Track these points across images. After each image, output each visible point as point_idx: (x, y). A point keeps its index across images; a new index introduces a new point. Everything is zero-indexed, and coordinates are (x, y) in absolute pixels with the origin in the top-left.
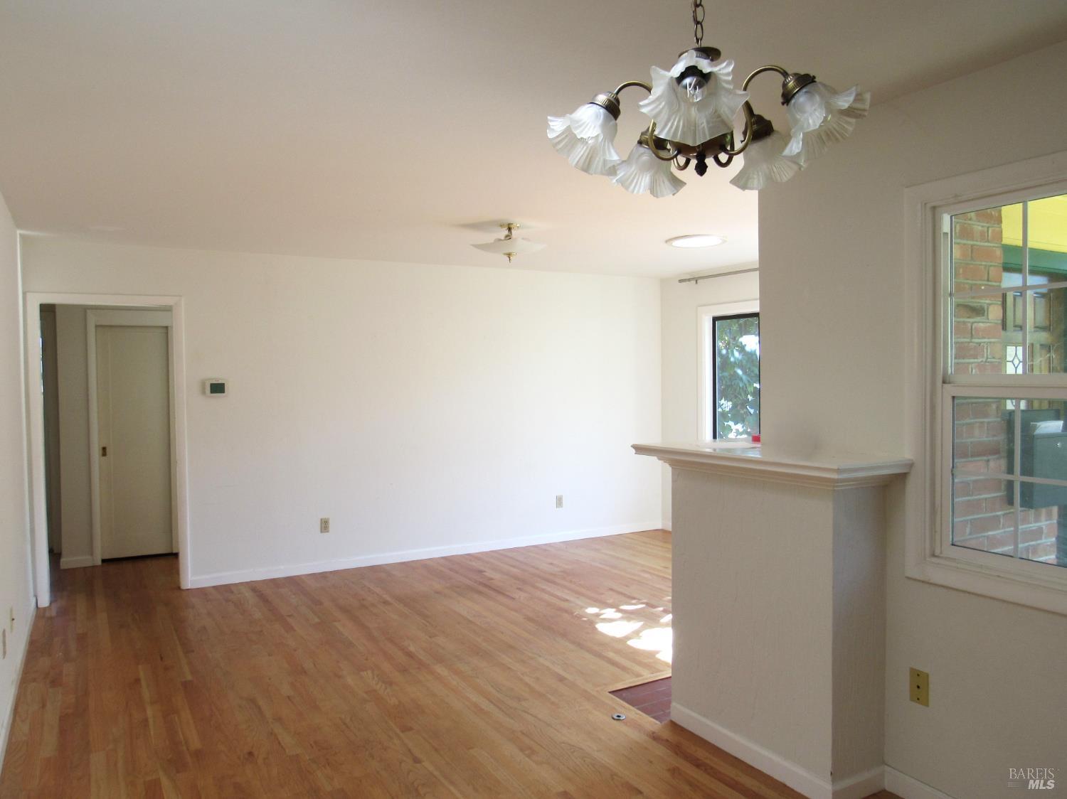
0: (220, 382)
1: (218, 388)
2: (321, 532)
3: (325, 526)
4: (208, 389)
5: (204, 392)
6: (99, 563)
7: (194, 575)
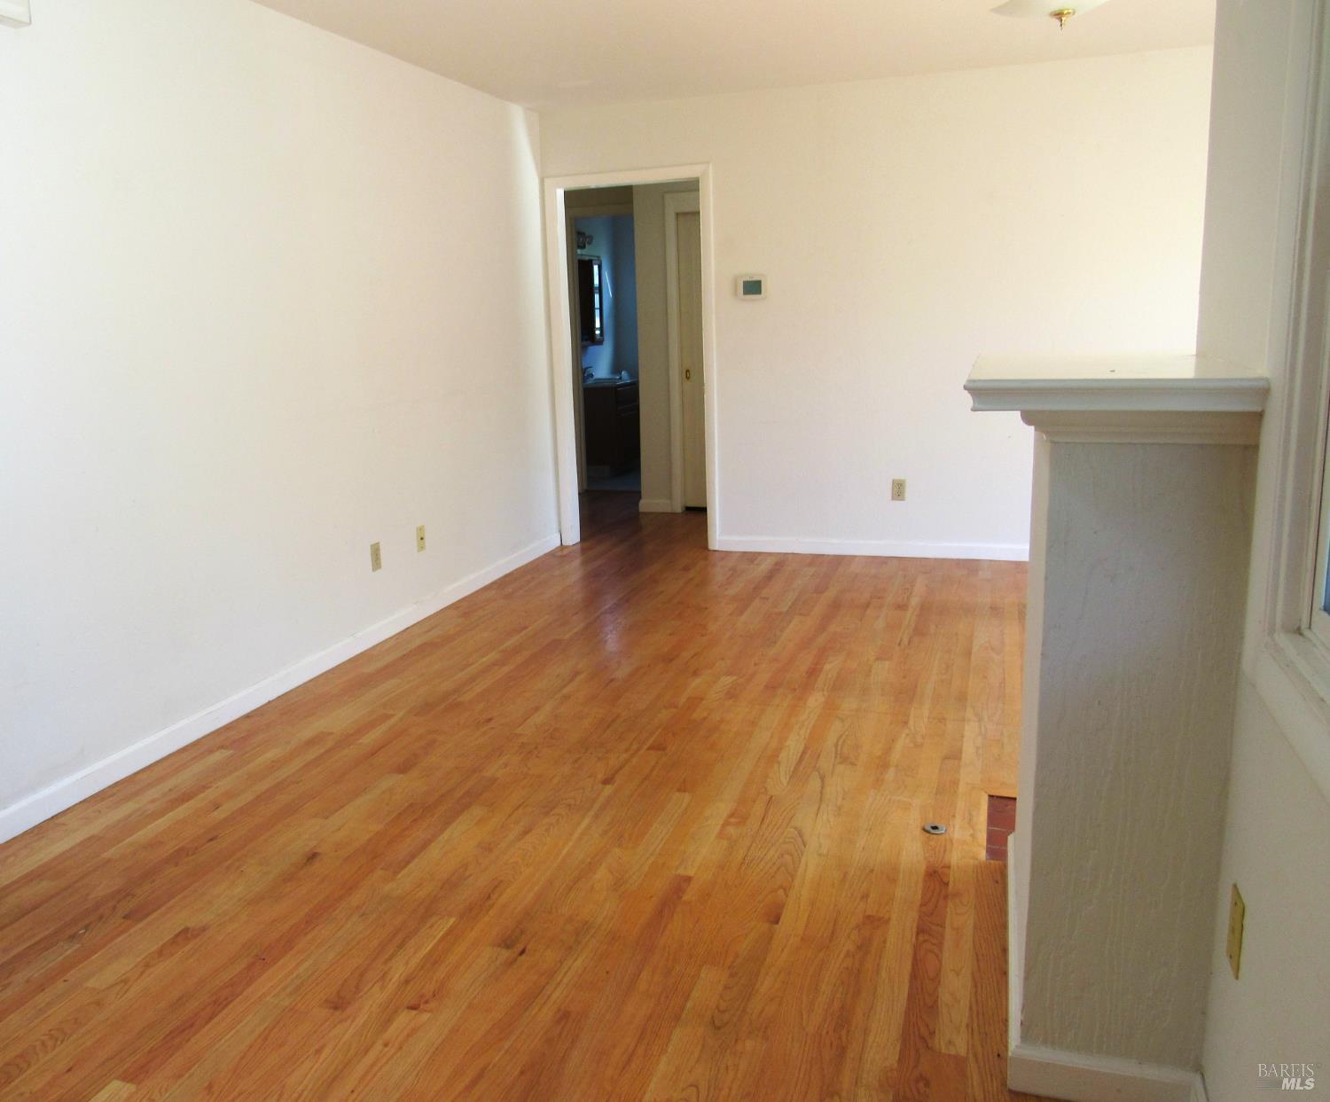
0: (755, 279)
1: (753, 287)
2: (893, 499)
3: (898, 490)
4: (741, 290)
5: (735, 293)
6: (679, 509)
7: (723, 535)
